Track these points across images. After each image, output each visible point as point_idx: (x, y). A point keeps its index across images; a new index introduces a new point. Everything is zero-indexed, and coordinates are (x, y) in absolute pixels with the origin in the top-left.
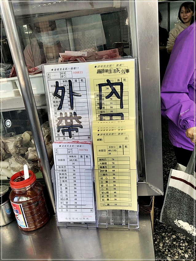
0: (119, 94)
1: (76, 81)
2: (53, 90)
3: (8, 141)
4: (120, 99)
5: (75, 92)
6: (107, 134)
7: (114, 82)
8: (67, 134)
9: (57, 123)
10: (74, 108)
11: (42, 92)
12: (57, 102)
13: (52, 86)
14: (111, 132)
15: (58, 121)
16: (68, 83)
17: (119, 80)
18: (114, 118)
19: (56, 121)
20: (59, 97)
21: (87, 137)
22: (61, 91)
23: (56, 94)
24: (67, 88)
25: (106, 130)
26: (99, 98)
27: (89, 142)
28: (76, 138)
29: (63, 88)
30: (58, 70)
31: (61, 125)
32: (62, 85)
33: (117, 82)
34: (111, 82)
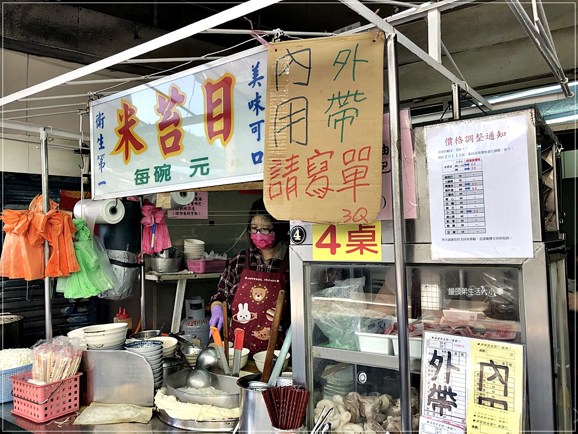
0: (504, 378)
1: (456, 354)
2: (431, 357)
3: (366, 402)
4: (504, 385)
5: (453, 365)
6: (485, 423)
7: (498, 364)
8: (438, 409)
9: (429, 394)
10: (450, 382)
11: (418, 356)
12: (432, 371)
13: (430, 353)
14: (490, 421)
15: (430, 392)
16: (447, 354)
17: (504, 363)
18: (495, 405)
19: (428, 392)
20: (436, 367)
21: (460, 421)
22: (438, 360)
23: (432, 363)
24: (445, 359)
25: (483, 418)
26: (479, 378)
27: (462, 427)
28: (447, 418)
29: (441, 359)
30: (439, 339)
31: (432, 397)
32: (440, 355)
33: (501, 364)
34: (495, 364)
